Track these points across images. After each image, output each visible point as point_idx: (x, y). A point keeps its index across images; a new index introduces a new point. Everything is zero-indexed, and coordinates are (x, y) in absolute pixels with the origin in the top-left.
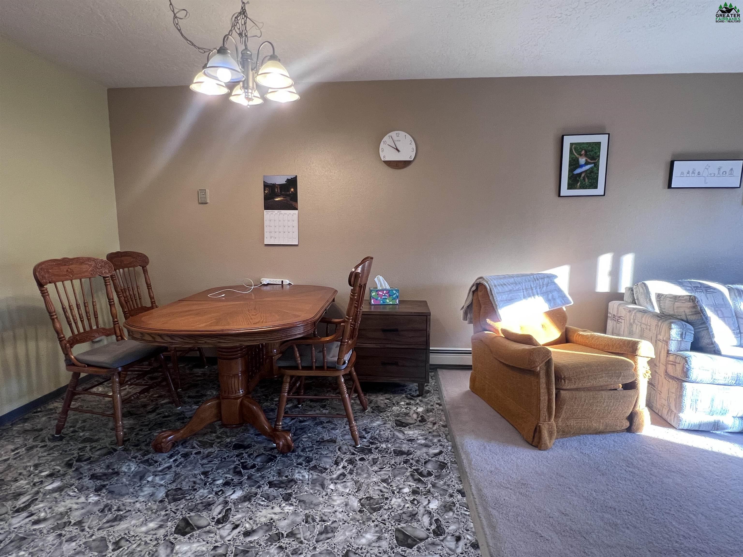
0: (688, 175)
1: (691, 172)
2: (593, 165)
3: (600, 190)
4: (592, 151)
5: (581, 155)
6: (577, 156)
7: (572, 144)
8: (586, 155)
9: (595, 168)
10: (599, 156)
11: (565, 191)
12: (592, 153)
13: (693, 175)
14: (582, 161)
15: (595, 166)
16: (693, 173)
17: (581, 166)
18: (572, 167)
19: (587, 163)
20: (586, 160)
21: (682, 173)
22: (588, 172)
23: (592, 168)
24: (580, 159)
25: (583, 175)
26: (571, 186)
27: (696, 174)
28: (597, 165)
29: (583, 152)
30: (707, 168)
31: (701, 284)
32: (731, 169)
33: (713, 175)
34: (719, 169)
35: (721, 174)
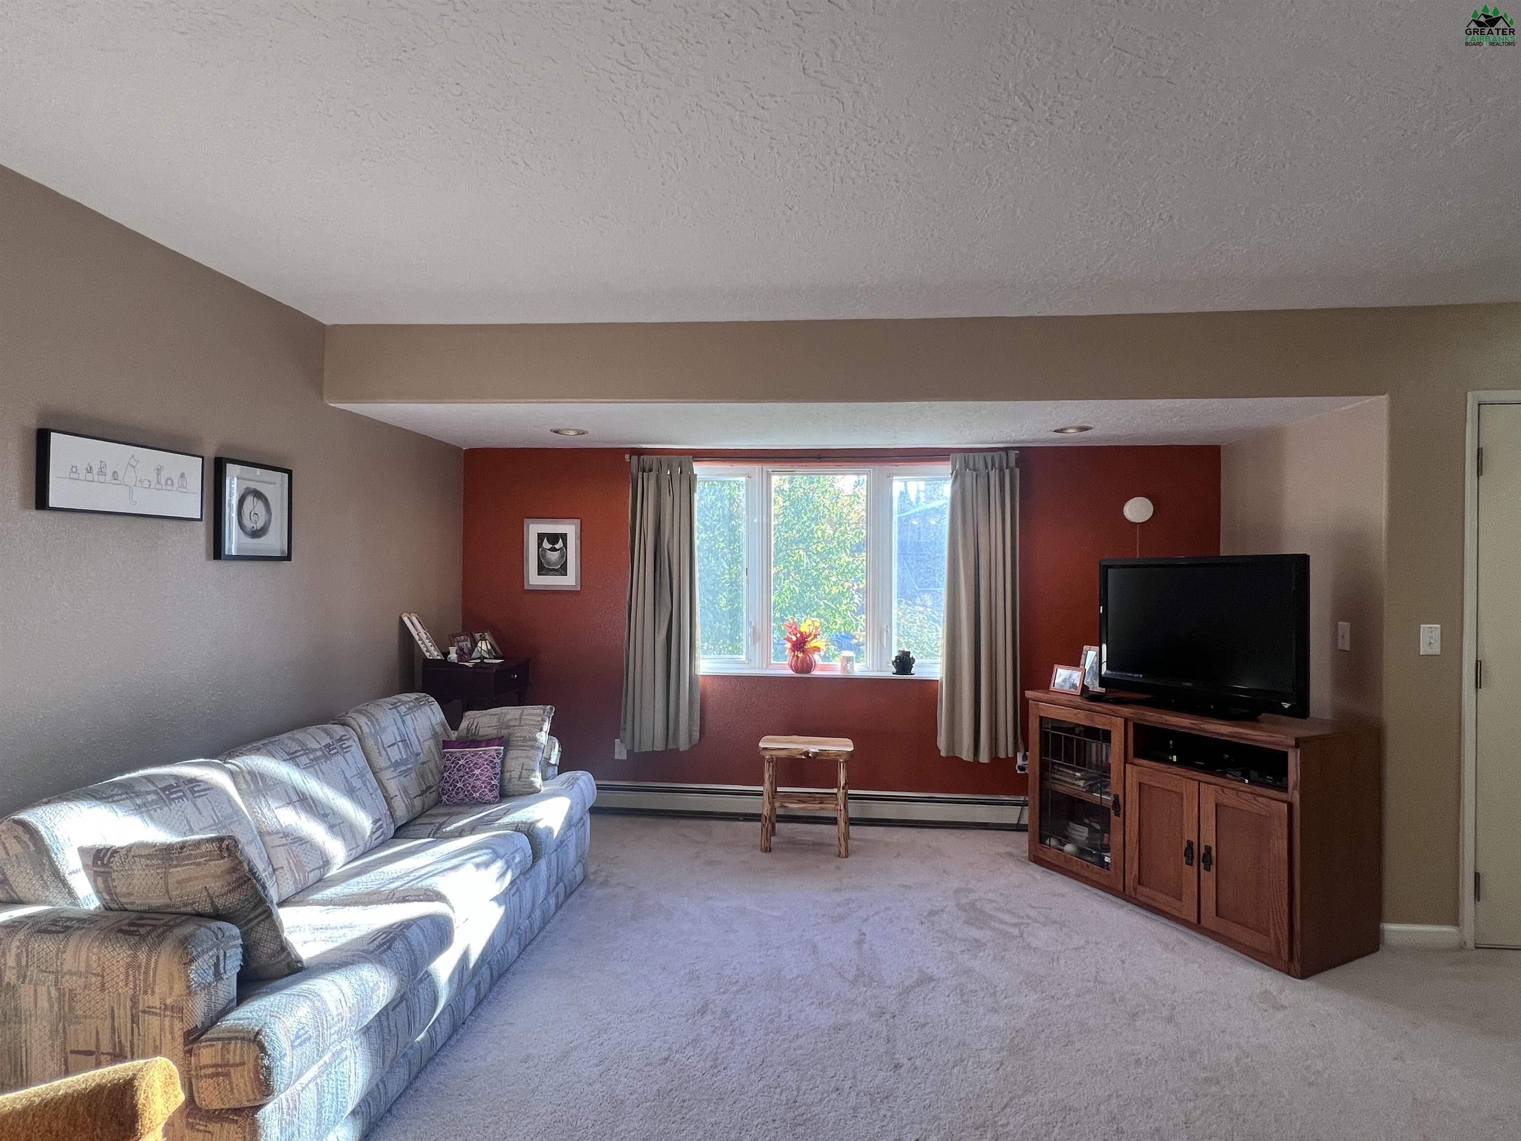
0: (89, 476)
1: (95, 470)
13: (102, 478)
16: (101, 472)
27: (109, 475)
30: (134, 463)
31: (176, 777)
32: (183, 476)
33: (146, 484)
34: (159, 470)
35: (163, 482)
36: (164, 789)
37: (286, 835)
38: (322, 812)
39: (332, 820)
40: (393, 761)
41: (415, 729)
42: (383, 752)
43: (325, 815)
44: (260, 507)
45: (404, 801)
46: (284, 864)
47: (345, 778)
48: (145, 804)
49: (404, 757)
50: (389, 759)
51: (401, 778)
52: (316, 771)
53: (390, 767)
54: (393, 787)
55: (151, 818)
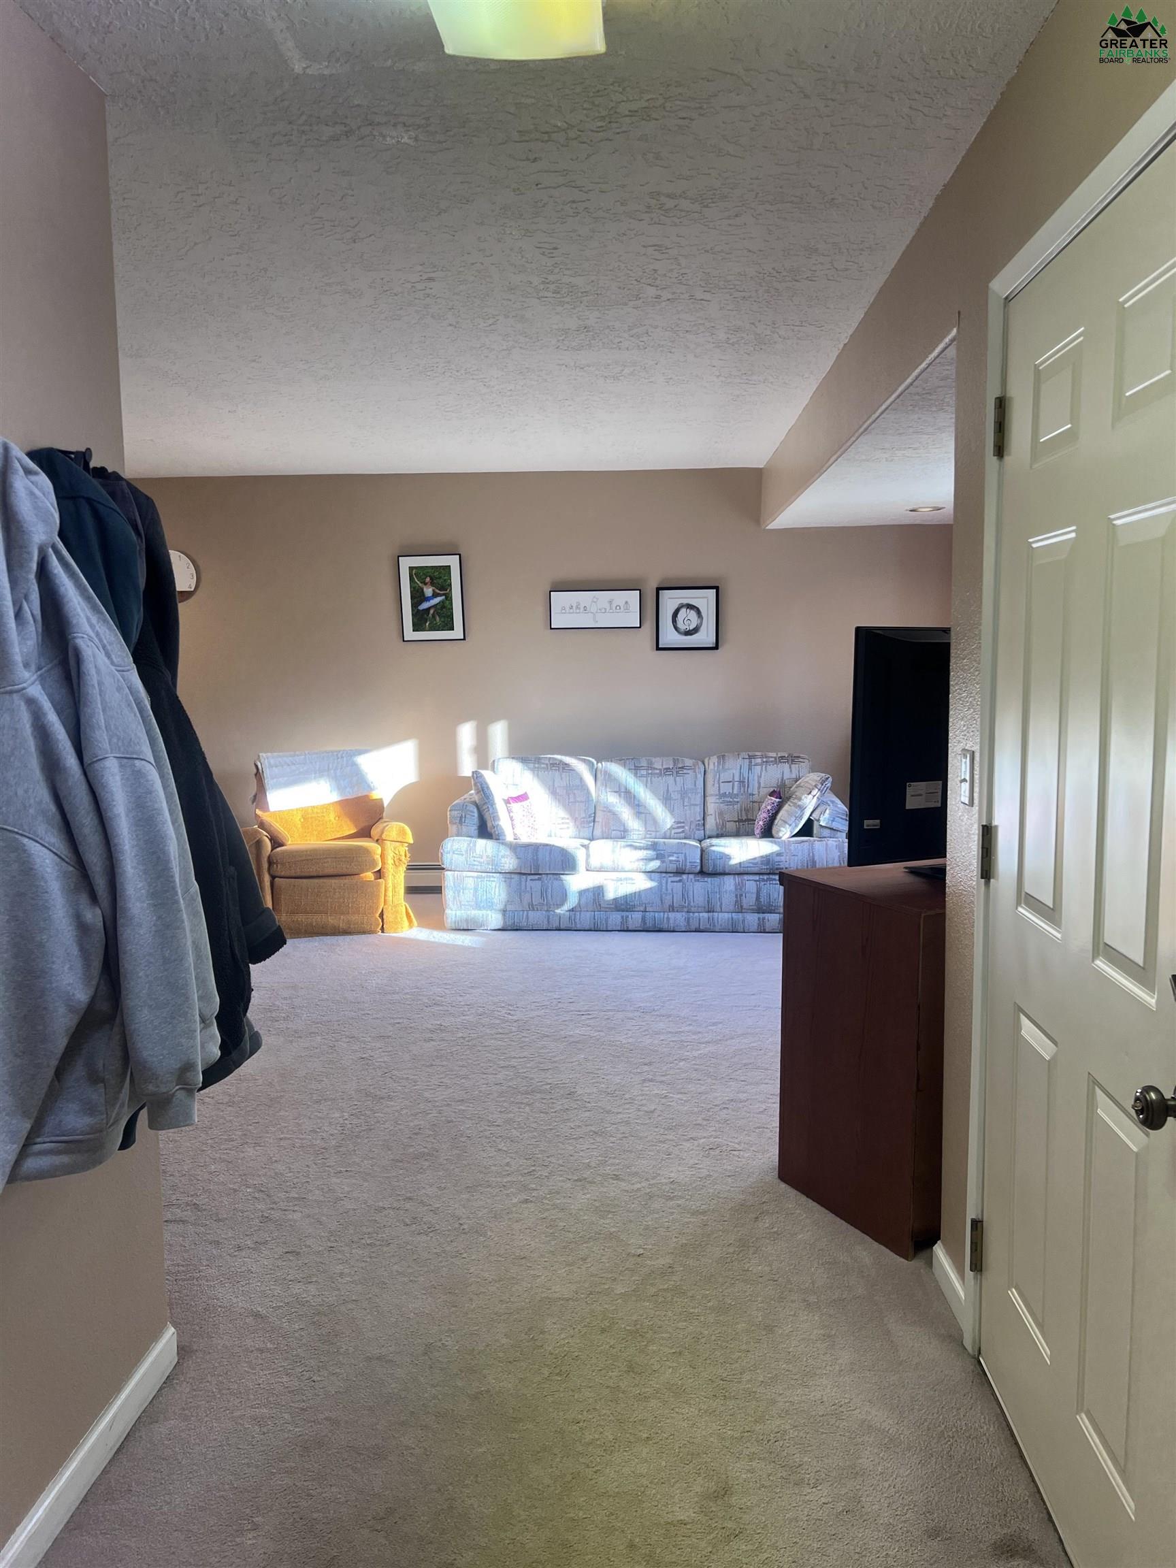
0: (571, 611)
1: (574, 608)
2: (444, 597)
3: (457, 633)
4: (440, 578)
5: (426, 584)
6: (420, 585)
7: (411, 569)
8: (432, 584)
9: (447, 602)
10: (450, 585)
11: (410, 634)
12: (440, 581)
13: (578, 611)
14: (428, 591)
15: (446, 598)
16: (577, 607)
17: (428, 599)
18: (416, 600)
19: (435, 595)
20: (433, 590)
21: (564, 608)
22: (438, 607)
23: (442, 602)
24: (425, 590)
25: (432, 611)
26: (417, 627)
27: (582, 609)
28: (449, 598)
29: (428, 579)
30: (595, 600)
31: (561, 761)
32: (626, 603)
33: (603, 611)
34: (610, 602)
35: (614, 608)
36: (551, 764)
37: (607, 807)
38: (637, 803)
39: (642, 810)
40: (722, 792)
41: (760, 777)
42: (717, 785)
43: (638, 805)
44: (693, 614)
45: (716, 820)
46: (600, 820)
47: (668, 790)
48: (538, 768)
49: (735, 792)
50: (719, 790)
51: (722, 805)
52: (647, 781)
53: (716, 795)
54: (711, 808)
55: (538, 775)
